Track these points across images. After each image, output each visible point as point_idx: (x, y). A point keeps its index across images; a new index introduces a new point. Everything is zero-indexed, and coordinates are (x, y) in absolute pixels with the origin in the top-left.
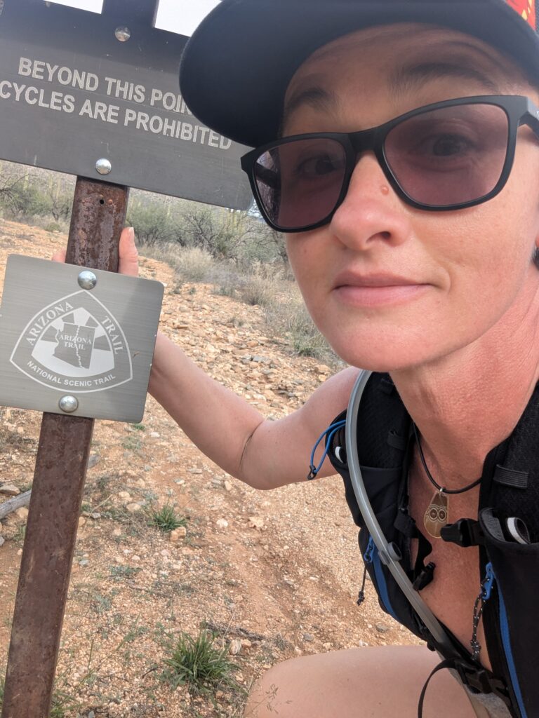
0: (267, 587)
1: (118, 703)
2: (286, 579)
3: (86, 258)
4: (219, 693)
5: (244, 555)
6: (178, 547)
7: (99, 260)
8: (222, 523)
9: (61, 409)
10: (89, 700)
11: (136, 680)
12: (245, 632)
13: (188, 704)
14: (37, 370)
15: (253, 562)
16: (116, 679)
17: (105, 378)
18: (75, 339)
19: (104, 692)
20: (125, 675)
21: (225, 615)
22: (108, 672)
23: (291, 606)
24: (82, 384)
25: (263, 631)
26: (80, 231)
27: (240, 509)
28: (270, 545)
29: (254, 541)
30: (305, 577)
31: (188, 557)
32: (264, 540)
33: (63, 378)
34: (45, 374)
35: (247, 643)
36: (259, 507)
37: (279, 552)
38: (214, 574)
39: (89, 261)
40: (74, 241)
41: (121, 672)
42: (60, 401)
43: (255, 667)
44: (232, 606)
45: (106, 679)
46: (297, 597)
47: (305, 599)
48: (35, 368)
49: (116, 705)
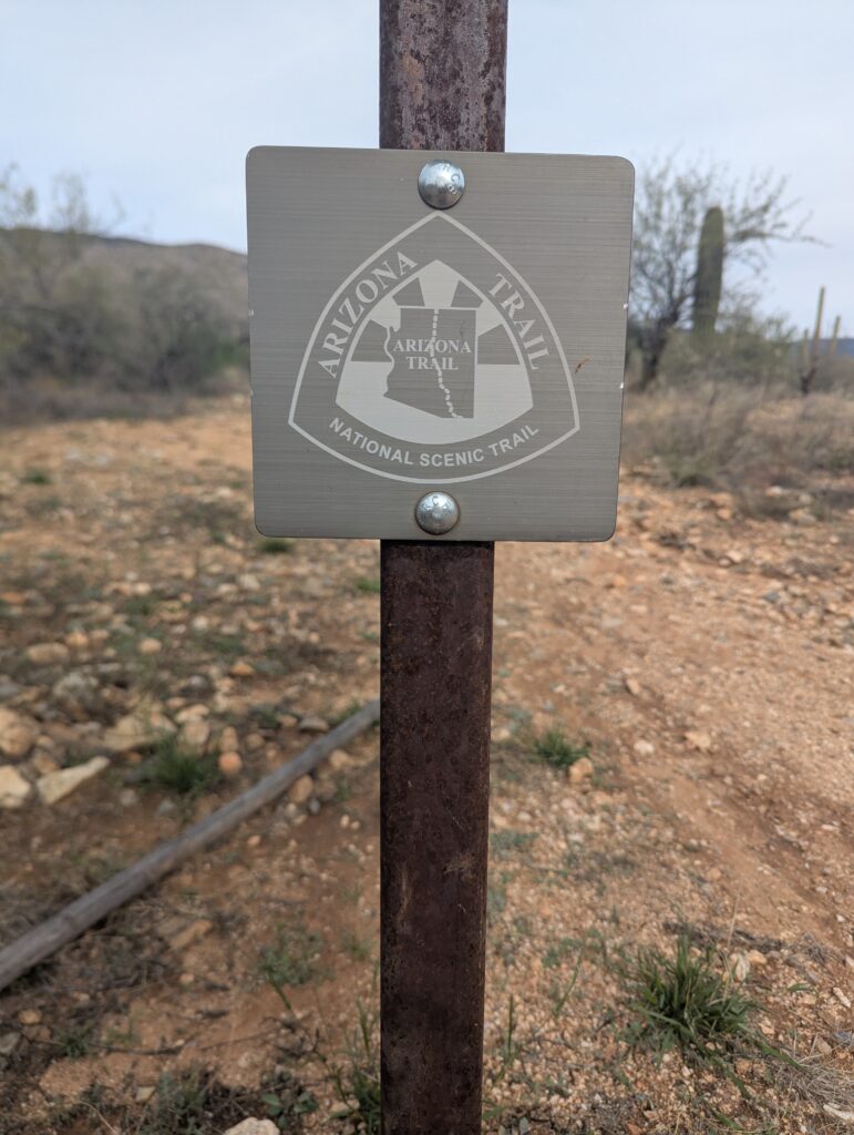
0: (753, 848)
1: (564, 1095)
2: (781, 833)
3: (430, 131)
4: (744, 1065)
5: (696, 796)
6: (585, 793)
7: (461, 130)
8: (644, 747)
9: (421, 527)
10: (513, 1092)
11: (584, 1044)
12: (747, 936)
13: (691, 1089)
14: (352, 439)
15: (715, 807)
16: (549, 1044)
17: (515, 435)
18: (432, 347)
19: (534, 1074)
20: (562, 1035)
21: (700, 906)
22: (532, 1030)
23: (807, 880)
24: (461, 459)
25: (777, 932)
26: (408, 60)
27: (664, 721)
28: (732, 775)
29: (704, 772)
30: (814, 826)
31: (605, 808)
32: (719, 769)
33: (415, 450)
34: (373, 447)
35: (757, 957)
36: (693, 714)
37: (753, 786)
38: (659, 834)
39: (437, 137)
40: (396, 90)
41: (554, 1030)
42: (416, 511)
43: (787, 1003)
44: (707, 888)
45: (532, 1045)
46: (812, 863)
47: (828, 866)
48: (347, 433)
49: (562, 1100)
